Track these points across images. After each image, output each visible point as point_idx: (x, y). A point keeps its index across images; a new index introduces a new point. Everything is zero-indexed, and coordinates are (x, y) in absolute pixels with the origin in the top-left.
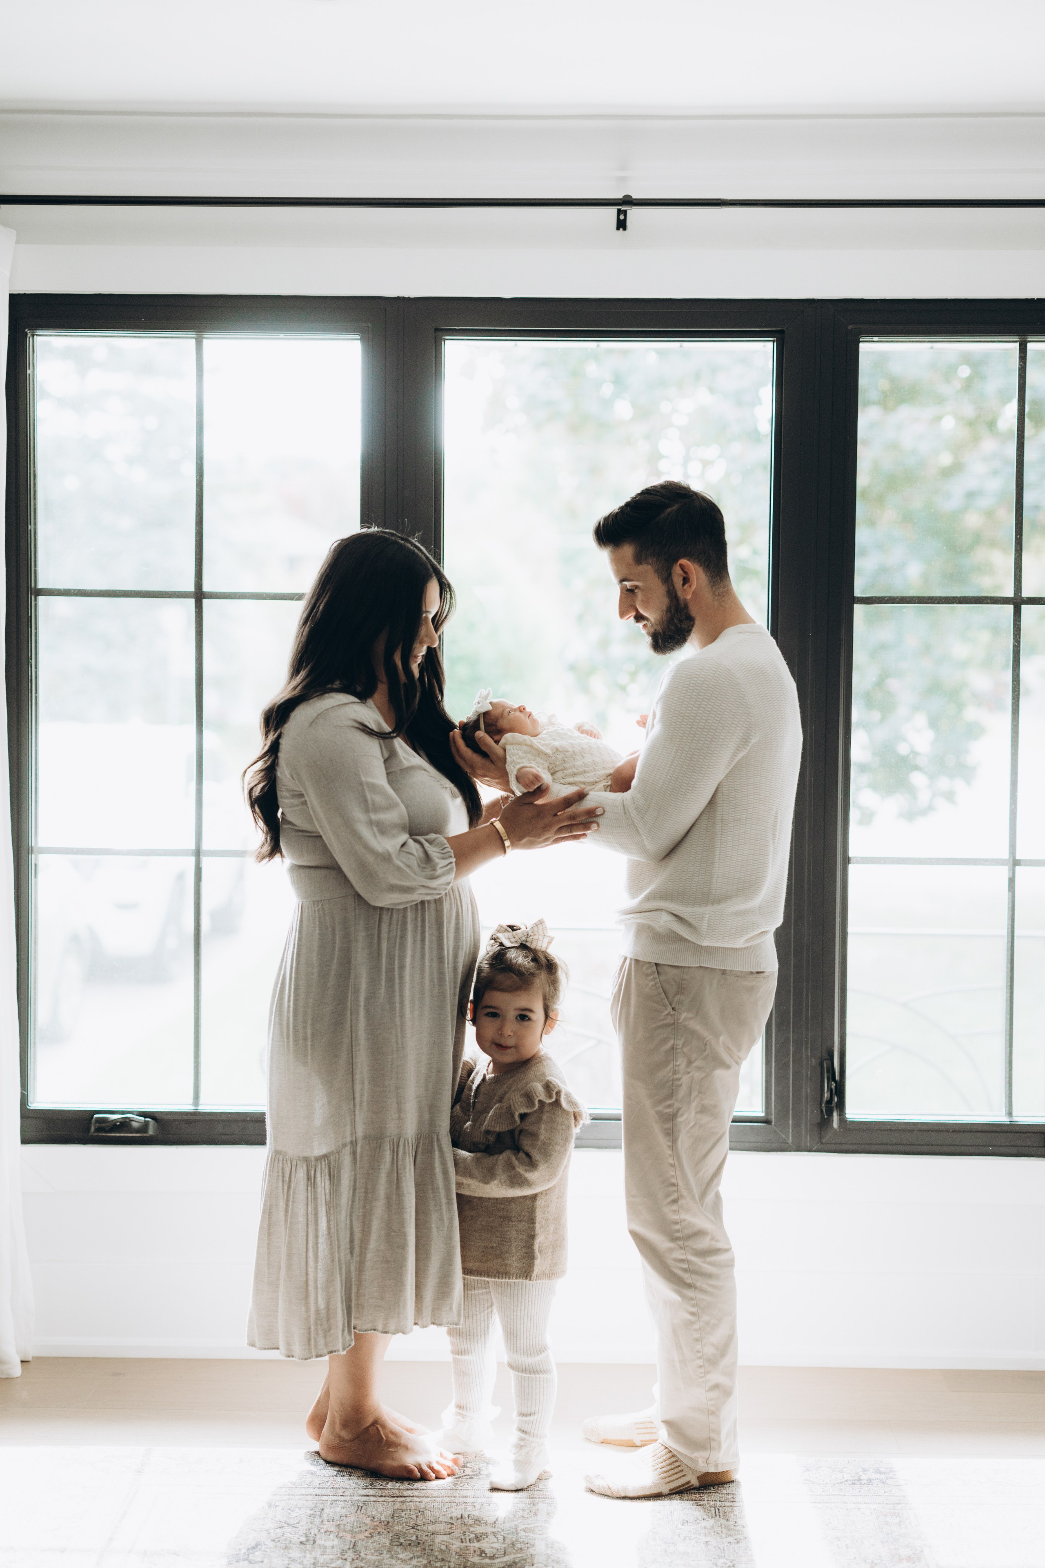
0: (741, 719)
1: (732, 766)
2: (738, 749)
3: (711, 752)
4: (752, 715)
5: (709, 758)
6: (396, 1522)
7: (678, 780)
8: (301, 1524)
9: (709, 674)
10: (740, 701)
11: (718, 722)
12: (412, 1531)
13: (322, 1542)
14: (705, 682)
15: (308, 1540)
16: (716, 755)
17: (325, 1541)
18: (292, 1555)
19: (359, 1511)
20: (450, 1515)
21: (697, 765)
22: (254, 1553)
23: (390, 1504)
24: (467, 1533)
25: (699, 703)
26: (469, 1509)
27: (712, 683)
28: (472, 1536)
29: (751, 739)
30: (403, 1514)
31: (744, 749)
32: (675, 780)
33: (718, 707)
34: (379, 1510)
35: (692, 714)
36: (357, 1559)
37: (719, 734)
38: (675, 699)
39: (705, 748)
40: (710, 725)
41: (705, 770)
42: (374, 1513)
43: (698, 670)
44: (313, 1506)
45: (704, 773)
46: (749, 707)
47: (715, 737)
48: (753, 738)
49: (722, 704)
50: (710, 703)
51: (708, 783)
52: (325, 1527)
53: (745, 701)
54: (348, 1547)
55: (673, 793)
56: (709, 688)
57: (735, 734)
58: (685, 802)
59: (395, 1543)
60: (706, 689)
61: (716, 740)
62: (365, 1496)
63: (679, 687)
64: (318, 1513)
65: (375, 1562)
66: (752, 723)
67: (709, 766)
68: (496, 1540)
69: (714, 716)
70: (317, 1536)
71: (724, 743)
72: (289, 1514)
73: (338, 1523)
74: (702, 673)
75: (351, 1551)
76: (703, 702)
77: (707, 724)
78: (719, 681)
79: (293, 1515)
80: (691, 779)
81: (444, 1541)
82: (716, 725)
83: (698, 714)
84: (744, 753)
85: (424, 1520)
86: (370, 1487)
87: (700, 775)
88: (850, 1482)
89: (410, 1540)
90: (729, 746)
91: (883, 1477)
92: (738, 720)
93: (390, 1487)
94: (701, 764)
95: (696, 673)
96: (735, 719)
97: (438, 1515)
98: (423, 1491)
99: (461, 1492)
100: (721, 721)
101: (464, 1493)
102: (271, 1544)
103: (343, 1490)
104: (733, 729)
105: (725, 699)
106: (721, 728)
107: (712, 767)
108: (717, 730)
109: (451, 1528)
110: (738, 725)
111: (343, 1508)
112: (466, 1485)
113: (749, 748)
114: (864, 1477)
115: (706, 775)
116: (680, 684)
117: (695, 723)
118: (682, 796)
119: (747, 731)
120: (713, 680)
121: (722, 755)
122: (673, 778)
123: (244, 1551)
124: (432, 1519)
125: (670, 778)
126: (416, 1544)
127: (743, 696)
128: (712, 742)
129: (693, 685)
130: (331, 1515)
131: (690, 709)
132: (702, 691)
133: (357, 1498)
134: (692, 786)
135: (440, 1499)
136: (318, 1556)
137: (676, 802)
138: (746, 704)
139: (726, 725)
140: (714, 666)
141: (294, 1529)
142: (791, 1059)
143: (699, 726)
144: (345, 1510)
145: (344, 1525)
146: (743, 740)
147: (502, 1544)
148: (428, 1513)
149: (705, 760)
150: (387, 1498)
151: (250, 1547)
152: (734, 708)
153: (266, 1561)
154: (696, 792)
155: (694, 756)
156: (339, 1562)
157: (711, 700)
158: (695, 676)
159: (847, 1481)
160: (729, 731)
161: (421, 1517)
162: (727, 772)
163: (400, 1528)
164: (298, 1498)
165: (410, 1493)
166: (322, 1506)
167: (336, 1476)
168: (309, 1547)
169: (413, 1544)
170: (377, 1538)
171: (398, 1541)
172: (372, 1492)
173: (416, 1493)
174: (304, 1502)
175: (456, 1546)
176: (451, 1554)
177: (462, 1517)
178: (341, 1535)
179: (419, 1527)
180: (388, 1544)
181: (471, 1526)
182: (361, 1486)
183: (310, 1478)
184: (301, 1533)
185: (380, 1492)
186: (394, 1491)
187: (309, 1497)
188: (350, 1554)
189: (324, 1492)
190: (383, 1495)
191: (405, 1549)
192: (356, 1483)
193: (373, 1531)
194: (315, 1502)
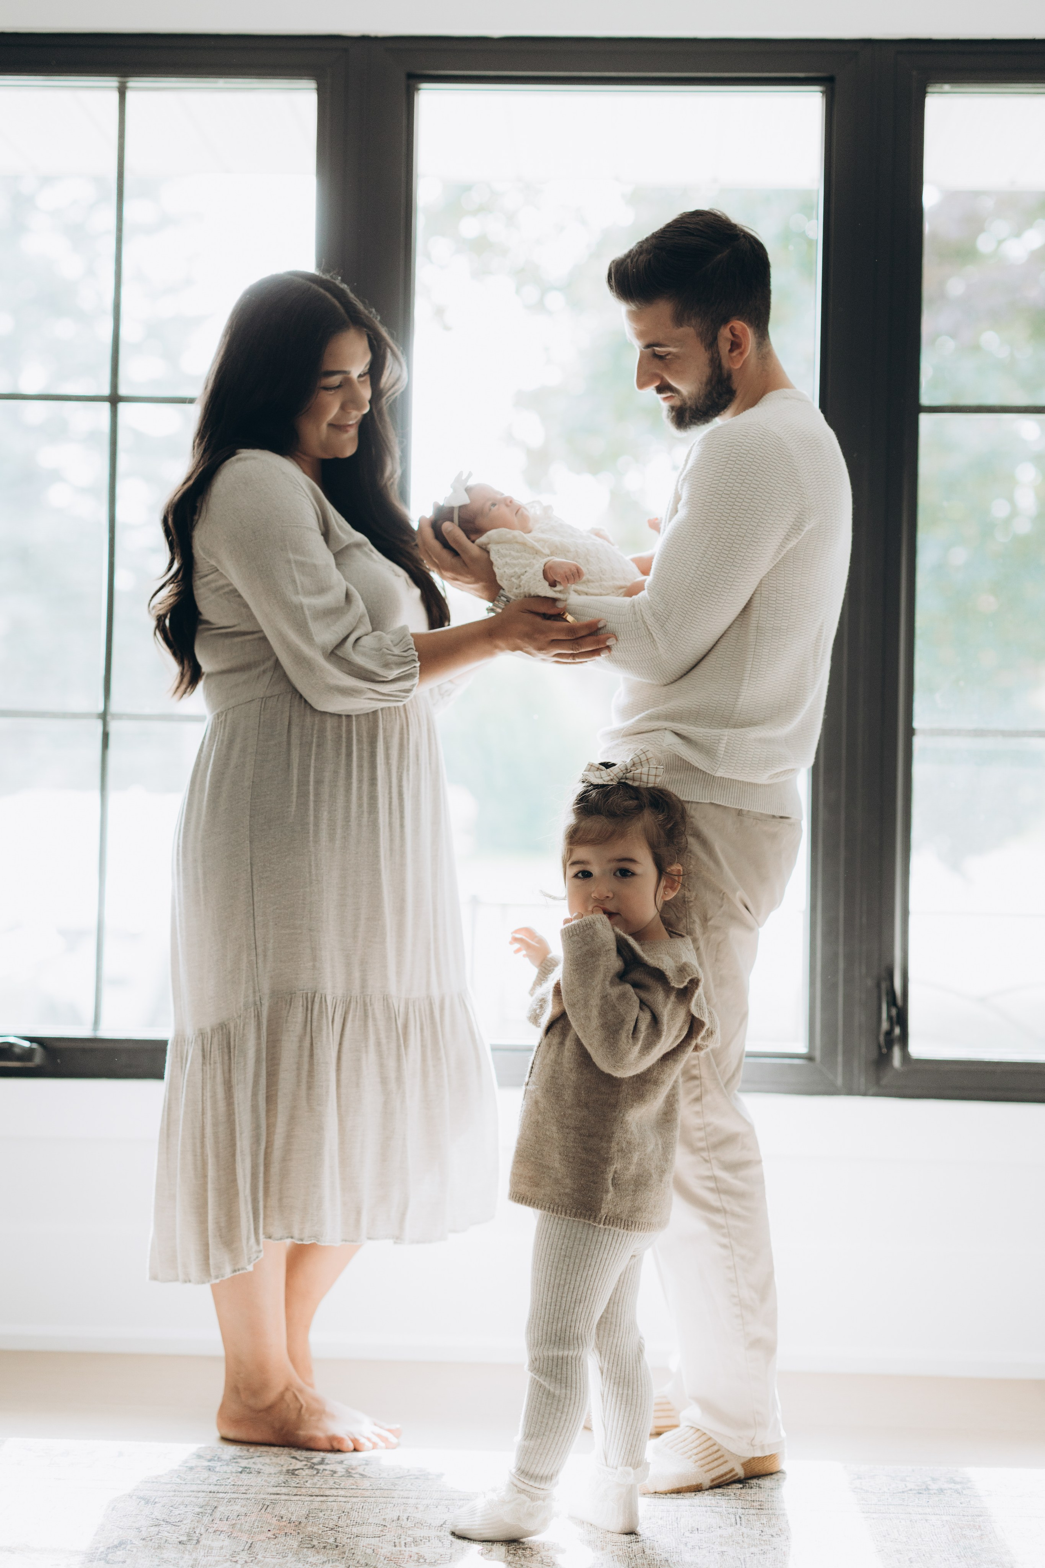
0: (794, 501)
1: (778, 560)
2: (787, 538)
3: (757, 540)
4: (805, 496)
5: (754, 548)
6: (310, 1523)
7: (712, 576)
9: (756, 441)
10: (793, 478)
11: (766, 502)
12: (330, 1532)
13: (209, 1542)
14: (751, 452)
16: (763, 545)
19: (264, 1510)
20: (383, 1517)
21: (737, 557)
23: (306, 1503)
24: (403, 1537)
25: (743, 478)
26: (409, 1511)
27: (759, 453)
28: (409, 1539)
29: (805, 527)
31: (794, 539)
32: (708, 576)
33: (765, 484)
34: (290, 1509)
35: (733, 492)
37: (767, 518)
38: (711, 472)
39: (749, 535)
40: (756, 505)
41: (748, 562)
42: (283, 1512)
43: (741, 437)
44: (203, 1503)
45: (746, 566)
46: (803, 486)
47: (761, 520)
48: (807, 525)
49: (771, 480)
50: (755, 478)
51: (750, 580)
53: (797, 478)
55: (705, 593)
56: (755, 460)
57: (785, 518)
58: (720, 604)
60: (751, 460)
61: (763, 525)
62: (274, 1494)
63: (716, 458)
64: (208, 1512)
66: (805, 506)
67: (753, 558)
69: (761, 494)
70: (204, 1536)
71: (772, 529)
72: (170, 1511)
73: (234, 1522)
74: (747, 440)
76: (747, 477)
77: (752, 504)
78: (768, 452)
79: (176, 1512)
80: (730, 575)
82: (764, 506)
83: (741, 492)
84: (795, 543)
85: (348, 1521)
87: (742, 569)
90: (777, 533)
92: (789, 501)
94: (743, 554)
95: (739, 440)
96: (786, 500)
97: (365, 1516)
98: (350, 1490)
100: (770, 501)
102: (140, 1543)
103: (247, 1488)
104: (784, 512)
105: (774, 474)
106: (770, 510)
107: (756, 559)
108: (764, 512)
109: (382, 1531)
110: (790, 507)
111: (243, 1506)
112: (409, 1486)
113: (800, 537)
115: (748, 569)
116: (718, 454)
117: (736, 503)
118: (717, 597)
119: (799, 516)
120: (760, 450)
121: (768, 545)
122: (705, 574)
123: (101, 1550)
124: (358, 1520)
125: (701, 574)
127: (795, 471)
128: (759, 528)
129: (736, 455)
131: (732, 485)
132: (745, 462)
133: (264, 1496)
134: (730, 584)
135: (373, 1499)
137: (709, 605)
138: (799, 482)
139: (776, 506)
140: (761, 432)
143: (742, 507)
144: (245, 1509)
145: (241, 1524)
146: (793, 527)
148: (354, 1514)
149: (748, 550)
150: (303, 1497)
151: (111, 1545)
152: (785, 486)
154: (735, 591)
155: (734, 545)
157: (757, 475)
158: (737, 443)
160: (780, 514)
161: (344, 1518)
162: (771, 568)
163: (315, 1529)
164: (185, 1494)
165: (334, 1492)
166: (215, 1504)
167: (241, 1472)
168: (189, 1547)
169: (328, 1547)
170: (282, 1539)
171: (309, 1543)
172: (284, 1490)
173: (342, 1492)
174: (193, 1499)
175: (386, 1549)
176: (379, 1559)
177: (398, 1519)
178: (234, 1535)
179: (340, 1529)
180: (295, 1546)
181: (409, 1528)
182: (272, 1483)
183: (206, 1474)
184: (182, 1532)
185: (295, 1491)
186: (313, 1490)
187: (200, 1494)
188: (244, 1556)
189: (222, 1489)
190: (299, 1493)
191: (318, 1552)
192: (266, 1481)
193: (278, 1532)
194: (207, 1499)
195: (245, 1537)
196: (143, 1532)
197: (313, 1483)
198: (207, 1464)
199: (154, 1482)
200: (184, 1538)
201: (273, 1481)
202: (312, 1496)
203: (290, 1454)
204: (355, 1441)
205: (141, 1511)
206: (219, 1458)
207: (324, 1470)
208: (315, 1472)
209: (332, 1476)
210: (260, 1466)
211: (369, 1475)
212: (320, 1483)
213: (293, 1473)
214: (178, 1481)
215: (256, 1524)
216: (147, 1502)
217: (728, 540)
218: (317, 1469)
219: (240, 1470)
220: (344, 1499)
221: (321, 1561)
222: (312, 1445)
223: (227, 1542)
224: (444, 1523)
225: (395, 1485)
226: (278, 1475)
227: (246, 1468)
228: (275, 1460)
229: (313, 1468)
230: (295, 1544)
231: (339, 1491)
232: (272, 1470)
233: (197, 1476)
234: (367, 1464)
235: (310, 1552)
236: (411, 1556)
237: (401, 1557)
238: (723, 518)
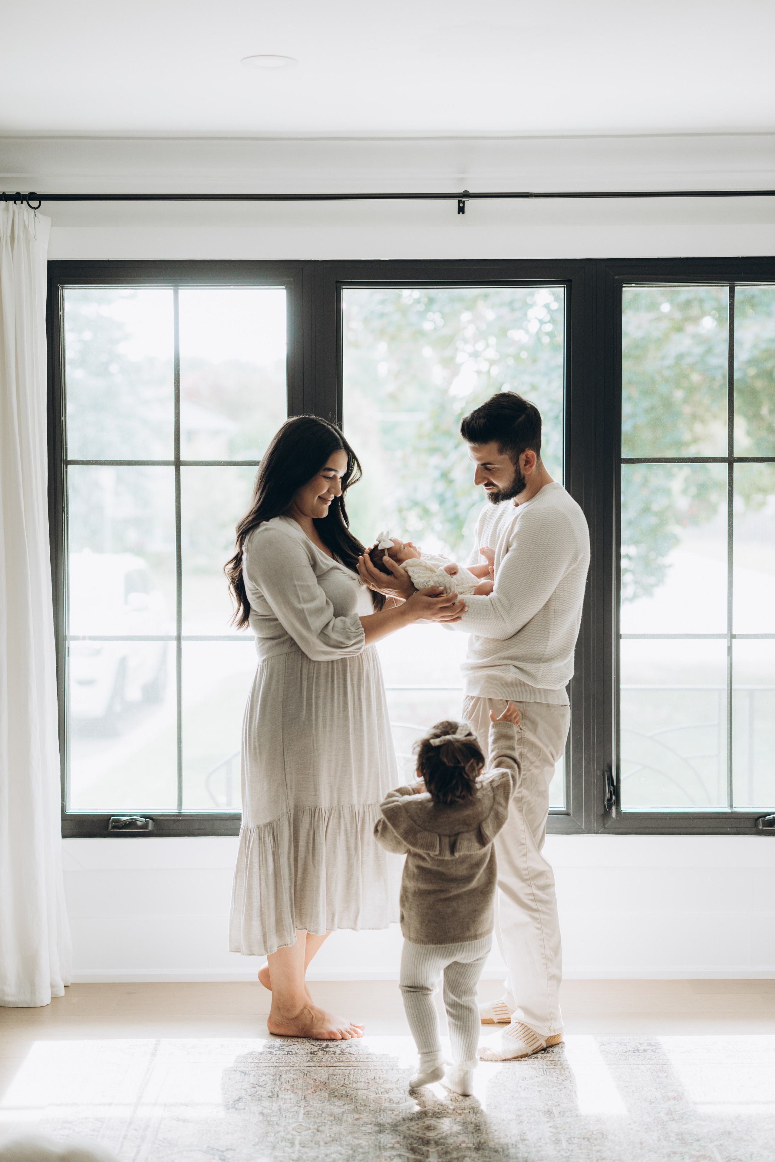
1: (565, 576)
2: (570, 565)
6: (331, 1083)
8: (268, 1085)
9: (553, 517)
10: (572, 534)
11: (561, 548)
12: (342, 1088)
13: (283, 1096)
15: (273, 1095)
17: (285, 1095)
18: (264, 1104)
19: (305, 1076)
20: (366, 1078)
22: (238, 1104)
23: (325, 1071)
24: (379, 1088)
26: (379, 1074)
27: (555, 523)
28: (383, 1090)
29: (579, 558)
30: (335, 1077)
31: (574, 565)
33: (560, 539)
34: (318, 1075)
36: (308, 1106)
37: (562, 556)
38: (532, 534)
40: (557, 550)
42: (315, 1077)
44: (274, 1074)
49: (563, 536)
50: (555, 536)
51: (553, 587)
52: (284, 1086)
53: (574, 534)
54: (301, 1099)
56: (554, 526)
57: (569, 555)
59: (332, 1096)
60: (552, 527)
62: (308, 1067)
64: (278, 1078)
65: (320, 1108)
66: (578, 548)
68: (399, 1093)
69: (558, 544)
70: (280, 1092)
71: (562, 559)
72: (259, 1079)
73: (292, 1084)
75: (303, 1101)
77: (555, 549)
78: (560, 522)
79: (261, 1079)
81: (364, 1094)
82: (560, 550)
85: (350, 1081)
86: (311, 1061)
88: (632, 1052)
89: (342, 1094)
90: (566, 563)
91: (653, 1048)
92: (571, 546)
93: (324, 1061)
94: (551, 575)
95: (545, 516)
97: (358, 1077)
98: (347, 1063)
99: (372, 1063)
100: (563, 547)
101: (375, 1064)
102: (249, 1098)
103: (293, 1063)
104: (569, 552)
105: (564, 533)
106: (563, 552)
109: (368, 1086)
111: (294, 1074)
112: (375, 1059)
113: (576, 564)
114: (641, 1048)
119: (576, 553)
120: (556, 521)
123: (231, 1102)
124: (355, 1080)
126: (346, 1096)
128: (558, 561)
129: (545, 525)
130: (287, 1079)
132: (550, 528)
133: (303, 1068)
135: (359, 1067)
136: (281, 1105)
138: (575, 536)
139: (565, 549)
141: (263, 1088)
142: (583, 771)
144: (296, 1075)
145: (297, 1085)
146: (573, 559)
147: (404, 1094)
148: (351, 1077)
149: (553, 573)
150: (323, 1068)
151: (235, 1100)
152: (569, 539)
153: (247, 1108)
156: (296, 1108)
157: (556, 534)
159: (630, 1051)
160: (567, 553)
161: (347, 1079)
162: (561, 580)
163: (334, 1086)
164: (263, 1068)
165: (337, 1064)
166: (280, 1074)
167: (287, 1054)
168: (274, 1099)
169: (343, 1096)
170: (319, 1093)
171: (333, 1094)
172: (312, 1064)
173: (342, 1064)
174: (268, 1071)
175: (373, 1096)
176: (370, 1101)
177: (374, 1079)
178: (295, 1091)
179: (347, 1086)
180: (327, 1096)
181: (381, 1084)
182: (305, 1060)
183: (269, 1056)
184: (268, 1091)
185: (318, 1064)
186: (327, 1063)
187: (271, 1068)
188: (303, 1103)
189: (280, 1065)
190: (320, 1066)
191: (339, 1099)
192: (301, 1059)
193: (316, 1088)
194: (275, 1071)
195: (300, 1092)
196: (249, 1092)
197: (326, 1059)
198: (268, 1050)
199: (244, 1062)
200: (270, 1094)
201: (305, 1059)
202: (327, 1067)
203: (310, 1043)
204: (342, 1033)
205: (244, 1079)
206: (273, 1046)
207: (329, 1051)
208: (325, 1053)
209: (334, 1055)
210: (295, 1050)
211: (353, 1053)
212: (329, 1059)
213: (313, 1053)
214: (257, 1061)
215: (304, 1085)
216: (245, 1074)
217: (543, 568)
218: (326, 1051)
219: (286, 1053)
220: (344, 1068)
221: (342, 1104)
222: (319, 1037)
223: (292, 1095)
224: (398, 1080)
225: (368, 1058)
226: (307, 1055)
227: (289, 1051)
228: (302, 1046)
229: (323, 1050)
230: (327, 1095)
231: (340, 1063)
232: (304, 1052)
233: (265, 1057)
234: (350, 1047)
235: (335, 1099)
236: (386, 1100)
237: (381, 1100)
238: (540, 557)
